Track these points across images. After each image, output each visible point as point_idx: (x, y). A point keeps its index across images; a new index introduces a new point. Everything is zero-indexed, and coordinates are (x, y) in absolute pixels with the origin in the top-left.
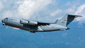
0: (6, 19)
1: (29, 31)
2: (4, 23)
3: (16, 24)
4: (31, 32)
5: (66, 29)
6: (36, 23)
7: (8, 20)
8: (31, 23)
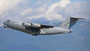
0: (8, 21)
1: (31, 34)
2: (6, 25)
3: (18, 26)
4: (33, 35)
5: (69, 33)
6: (39, 26)
7: (10, 22)
8: (34, 26)
